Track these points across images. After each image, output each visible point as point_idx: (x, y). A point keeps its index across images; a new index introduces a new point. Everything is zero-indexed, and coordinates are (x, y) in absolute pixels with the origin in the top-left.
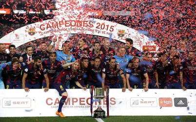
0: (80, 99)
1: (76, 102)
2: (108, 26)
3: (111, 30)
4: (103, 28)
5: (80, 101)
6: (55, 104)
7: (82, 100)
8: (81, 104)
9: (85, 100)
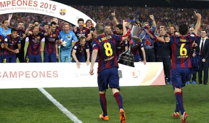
0: (26, 72)
1: (23, 74)
2: (51, 5)
3: (54, 9)
4: (46, 7)
5: (26, 74)
6: (3, 77)
7: (27, 73)
8: (26, 77)
9: (31, 73)
